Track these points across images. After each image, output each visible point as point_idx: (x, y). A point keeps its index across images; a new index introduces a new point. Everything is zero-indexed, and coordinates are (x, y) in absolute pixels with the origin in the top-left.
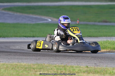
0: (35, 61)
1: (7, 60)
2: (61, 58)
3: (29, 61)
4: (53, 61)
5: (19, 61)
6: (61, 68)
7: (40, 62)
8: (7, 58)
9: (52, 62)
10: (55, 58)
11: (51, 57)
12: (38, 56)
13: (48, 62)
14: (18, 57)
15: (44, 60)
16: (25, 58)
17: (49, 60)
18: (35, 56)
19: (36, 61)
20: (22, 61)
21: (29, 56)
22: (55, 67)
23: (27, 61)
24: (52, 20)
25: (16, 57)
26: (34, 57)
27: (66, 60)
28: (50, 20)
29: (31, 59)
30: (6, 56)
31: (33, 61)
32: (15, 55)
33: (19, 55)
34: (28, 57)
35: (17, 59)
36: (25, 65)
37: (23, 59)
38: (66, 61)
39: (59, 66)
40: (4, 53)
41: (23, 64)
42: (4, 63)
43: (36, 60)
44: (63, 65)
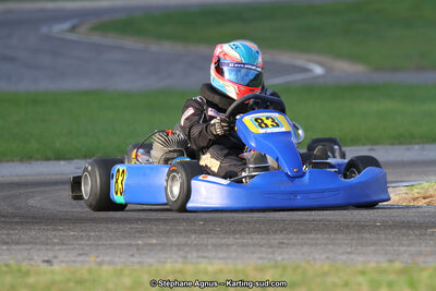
0: (264, 255)
1: (133, 256)
2: (386, 239)
3: (234, 255)
4: (348, 253)
5: (189, 256)
6: (392, 277)
7: (286, 257)
8: (131, 245)
9: (344, 257)
10: (355, 236)
11: (339, 236)
12: (275, 232)
13: (323, 257)
14: (182, 240)
15: (306, 249)
16: (214, 241)
17: (331, 247)
19: (270, 256)
20: (204, 257)
21: (234, 232)
22: (363, 273)
23: (224, 255)
24: (329, 70)
25: (175, 241)
26: (257, 238)
27: (409, 246)
28: (318, 70)
29: (243, 245)
31: (253, 253)
33: (187, 231)
34: (230, 240)
35: (179, 247)
36: (221, 271)
37: (207, 246)
38: (413, 249)
39: (383, 272)
40: (114, 226)
41: (211, 268)
42: (119, 267)
43: (271, 250)
44: (398, 265)
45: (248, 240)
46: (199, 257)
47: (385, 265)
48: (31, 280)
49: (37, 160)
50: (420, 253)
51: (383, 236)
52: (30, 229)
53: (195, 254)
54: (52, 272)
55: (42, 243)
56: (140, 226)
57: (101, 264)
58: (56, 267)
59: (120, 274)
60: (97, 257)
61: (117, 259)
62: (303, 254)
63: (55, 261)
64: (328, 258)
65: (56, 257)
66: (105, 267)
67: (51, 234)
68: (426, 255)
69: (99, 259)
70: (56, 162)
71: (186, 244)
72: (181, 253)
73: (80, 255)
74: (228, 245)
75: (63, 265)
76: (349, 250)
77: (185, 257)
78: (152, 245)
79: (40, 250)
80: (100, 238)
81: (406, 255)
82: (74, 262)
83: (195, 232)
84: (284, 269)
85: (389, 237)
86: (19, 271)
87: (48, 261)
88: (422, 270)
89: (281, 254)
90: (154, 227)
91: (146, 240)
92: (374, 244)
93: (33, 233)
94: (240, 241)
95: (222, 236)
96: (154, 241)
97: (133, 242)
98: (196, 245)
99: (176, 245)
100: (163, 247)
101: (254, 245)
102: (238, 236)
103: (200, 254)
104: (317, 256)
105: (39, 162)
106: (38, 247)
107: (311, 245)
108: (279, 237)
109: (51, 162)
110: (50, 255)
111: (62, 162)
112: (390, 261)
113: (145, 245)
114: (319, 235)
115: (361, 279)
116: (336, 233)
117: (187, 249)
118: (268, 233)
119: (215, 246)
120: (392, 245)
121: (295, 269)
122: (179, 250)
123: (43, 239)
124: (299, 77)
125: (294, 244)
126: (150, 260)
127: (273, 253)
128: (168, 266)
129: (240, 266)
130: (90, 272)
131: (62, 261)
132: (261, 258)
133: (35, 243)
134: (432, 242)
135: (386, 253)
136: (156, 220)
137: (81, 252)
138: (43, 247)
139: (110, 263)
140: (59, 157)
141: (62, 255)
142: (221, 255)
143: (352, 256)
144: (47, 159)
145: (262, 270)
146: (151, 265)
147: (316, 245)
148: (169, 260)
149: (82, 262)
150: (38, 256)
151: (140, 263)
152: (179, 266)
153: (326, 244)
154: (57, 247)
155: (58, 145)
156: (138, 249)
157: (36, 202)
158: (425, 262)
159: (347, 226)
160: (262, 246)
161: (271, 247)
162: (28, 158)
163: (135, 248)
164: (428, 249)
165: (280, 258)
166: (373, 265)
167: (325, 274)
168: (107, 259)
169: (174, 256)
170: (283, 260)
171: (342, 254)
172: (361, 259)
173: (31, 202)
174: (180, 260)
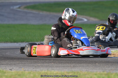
0: (69, 69)
1: (34, 68)
3: (61, 69)
5: (49, 69)
6: (104, 76)
7: (75, 70)
8: (33, 66)
9: (91, 70)
11: (90, 65)
12: (72, 63)
15: (81, 68)
16: (56, 65)
17: (87, 67)
18: (68, 63)
19: (71, 69)
20: (53, 69)
21: (61, 63)
22: (96, 74)
23: (59, 69)
24: (88, 20)
25: (45, 65)
26: (67, 65)
27: (108, 67)
28: (85, 20)
29: (64, 66)
30: (32, 64)
31: (66, 68)
32: (43, 63)
34: (60, 65)
35: (46, 66)
36: (57, 73)
37: (54, 66)
38: (110, 68)
39: (101, 74)
40: (29, 61)
41: (55, 72)
44: (105, 73)
45: (65, 65)
46: (52, 69)
47: (102, 72)
48: (6, 74)
49: (9, 42)
50: (111, 70)
51: (101, 65)
52: (6, 61)
53: (51, 69)
54: (12, 72)
55: (9, 65)
56: (36, 61)
57: (25, 70)
58: (13, 71)
59: (30, 73)
60: (24, 69)
61: (29, 69)
62: (80, 69)
63: (13, 69)
64: (86, 70)
65: (13, 68)
66: (26, 71)
67: (12, 62)
68: (113, 70)
69: (25, 69)
70: (14, 43)
71: (48, 66)
72: (47, 68)
73: (20, 68)
74: (59, 66)
75: (15, 71)
76: (92, 68)
77: (48, 69)
78: (39, 66)
79: (9, 66)
80: (25, 64)
81: (108, 70)
82: (18, 70)
83: (51, 63)
84: (75, 73)
85: (103, 65)
86: (3, 72)
87: (11, 70)
88: (112, 74)
89: (74, 69)
90: (40, 61)
91: (37, 65)
92: (99, 67)
93: (7, 62)
94: (63, 65)
95: (58, 64)
96: (39, 65)
97: (34, 65)
98: (51, 66)
99: (45, 66)
100: (42, 66)
101: (66, 66)
102: (62, 64)
103: (52, 68)
104: (83, 70)
105: (9, 43)
106: (8, 66)
107: (82, 67)
108: (73, 64)
109: (12, 43)
110: (11, 68)
111: (16, 43)
112: (103, 71)
113: (37, 66)
114: (84, 64)
115: (95, 76)
116: (89, 64)
117: (48, 67)
118: (71, 63)
119: (56, 66)
120: (104, 67)
121: (77, 73)
122: (46, 67)
123: (10, 64)
124: (80, 22)
125: (77, 66)
126: (38, 70)
127: (72, 69)
128: (43, 72)
129: (63, 72)
130: (22, 73)
131: (14, 70)
132: (68, 70)
133: (8, 65)
134: (115, 67)
135: (102, 69)
136: (40, 59)
137: (20, 67)
138: (10, 66)
139: (28, 70)
140: (15, 42)
141: (14, 68)
142: (57, 69)
143: (93, 70)
144: (11, 42)
145: (68, 73)
146: (38, 71)
147: (83, 67)
148: (44, 70)
149: (20, 70)
150: (8, 68)
151: (35, 70)
152: (46, 71)
153: (86, 67)
154: (13, 66)
155: (14, 38)
156: (35, 67)
157: (8, 54)
158: (113, 72)
159: (92, 62)
160: (69, 67)
161: (71, 67)
162: (6, 42)
163: (34, 67)
164: (114, 68)
165: (73, 70)
166: (98, 72)
167: (86, 75)
168: (27, 69)
169: (45, 69)
170: (74, 70)
171: (90, 69)
172: (95, 71)
173: (7, 54)
174: (46, 70)
